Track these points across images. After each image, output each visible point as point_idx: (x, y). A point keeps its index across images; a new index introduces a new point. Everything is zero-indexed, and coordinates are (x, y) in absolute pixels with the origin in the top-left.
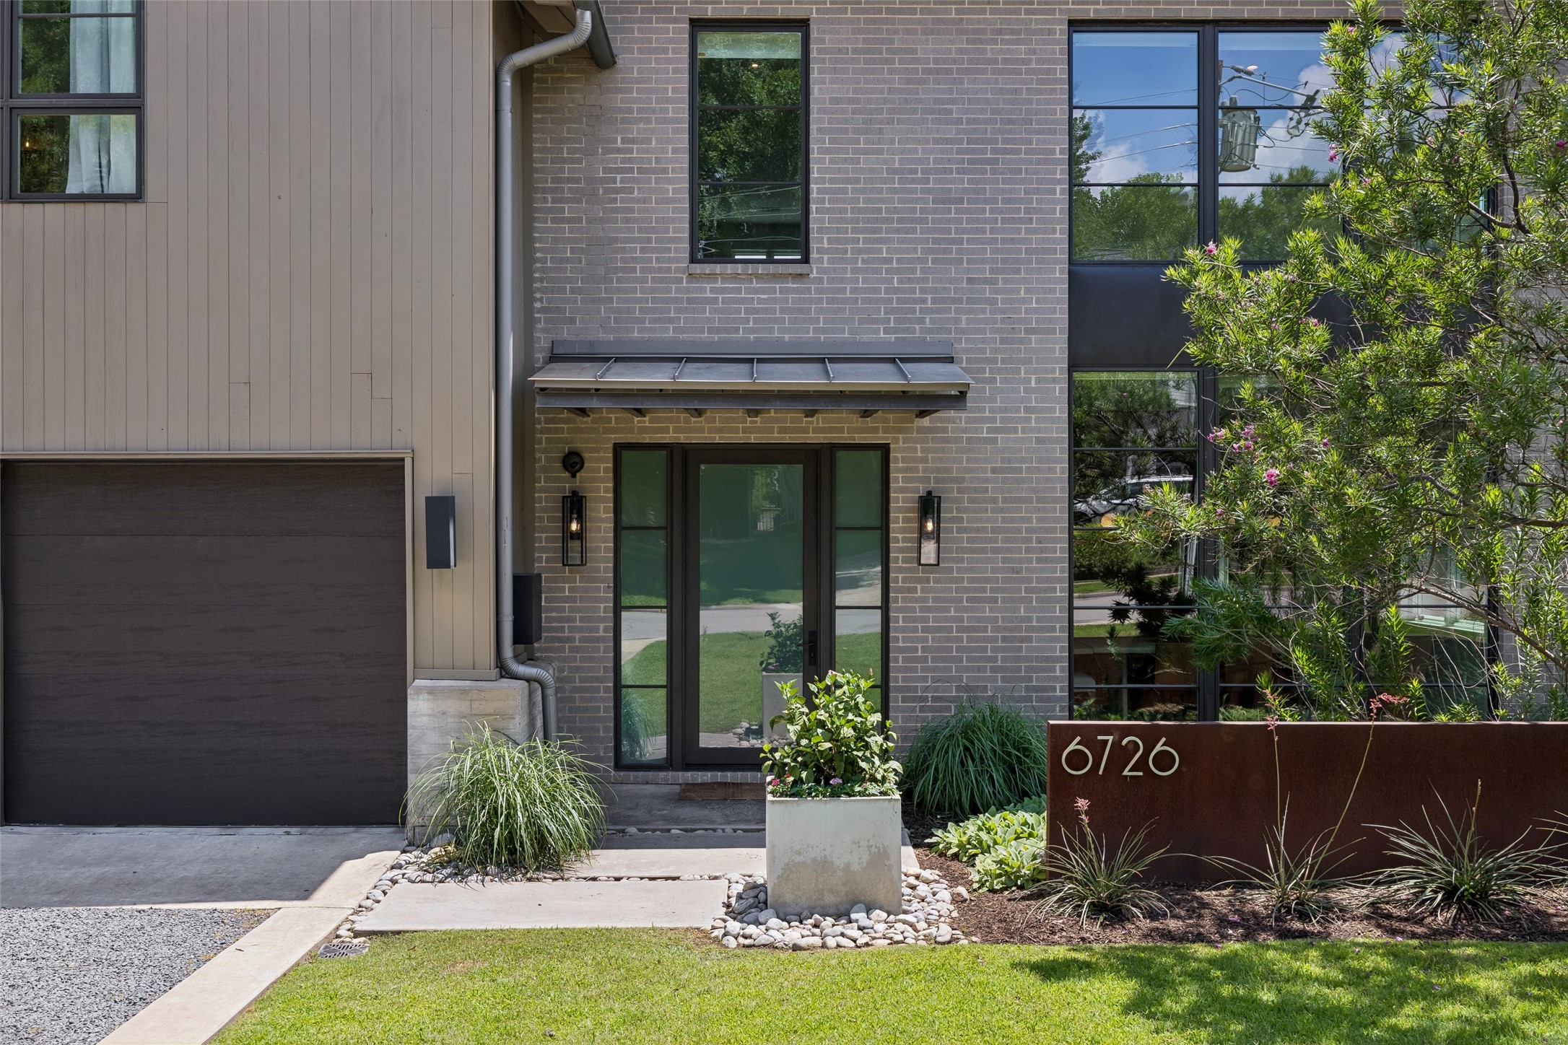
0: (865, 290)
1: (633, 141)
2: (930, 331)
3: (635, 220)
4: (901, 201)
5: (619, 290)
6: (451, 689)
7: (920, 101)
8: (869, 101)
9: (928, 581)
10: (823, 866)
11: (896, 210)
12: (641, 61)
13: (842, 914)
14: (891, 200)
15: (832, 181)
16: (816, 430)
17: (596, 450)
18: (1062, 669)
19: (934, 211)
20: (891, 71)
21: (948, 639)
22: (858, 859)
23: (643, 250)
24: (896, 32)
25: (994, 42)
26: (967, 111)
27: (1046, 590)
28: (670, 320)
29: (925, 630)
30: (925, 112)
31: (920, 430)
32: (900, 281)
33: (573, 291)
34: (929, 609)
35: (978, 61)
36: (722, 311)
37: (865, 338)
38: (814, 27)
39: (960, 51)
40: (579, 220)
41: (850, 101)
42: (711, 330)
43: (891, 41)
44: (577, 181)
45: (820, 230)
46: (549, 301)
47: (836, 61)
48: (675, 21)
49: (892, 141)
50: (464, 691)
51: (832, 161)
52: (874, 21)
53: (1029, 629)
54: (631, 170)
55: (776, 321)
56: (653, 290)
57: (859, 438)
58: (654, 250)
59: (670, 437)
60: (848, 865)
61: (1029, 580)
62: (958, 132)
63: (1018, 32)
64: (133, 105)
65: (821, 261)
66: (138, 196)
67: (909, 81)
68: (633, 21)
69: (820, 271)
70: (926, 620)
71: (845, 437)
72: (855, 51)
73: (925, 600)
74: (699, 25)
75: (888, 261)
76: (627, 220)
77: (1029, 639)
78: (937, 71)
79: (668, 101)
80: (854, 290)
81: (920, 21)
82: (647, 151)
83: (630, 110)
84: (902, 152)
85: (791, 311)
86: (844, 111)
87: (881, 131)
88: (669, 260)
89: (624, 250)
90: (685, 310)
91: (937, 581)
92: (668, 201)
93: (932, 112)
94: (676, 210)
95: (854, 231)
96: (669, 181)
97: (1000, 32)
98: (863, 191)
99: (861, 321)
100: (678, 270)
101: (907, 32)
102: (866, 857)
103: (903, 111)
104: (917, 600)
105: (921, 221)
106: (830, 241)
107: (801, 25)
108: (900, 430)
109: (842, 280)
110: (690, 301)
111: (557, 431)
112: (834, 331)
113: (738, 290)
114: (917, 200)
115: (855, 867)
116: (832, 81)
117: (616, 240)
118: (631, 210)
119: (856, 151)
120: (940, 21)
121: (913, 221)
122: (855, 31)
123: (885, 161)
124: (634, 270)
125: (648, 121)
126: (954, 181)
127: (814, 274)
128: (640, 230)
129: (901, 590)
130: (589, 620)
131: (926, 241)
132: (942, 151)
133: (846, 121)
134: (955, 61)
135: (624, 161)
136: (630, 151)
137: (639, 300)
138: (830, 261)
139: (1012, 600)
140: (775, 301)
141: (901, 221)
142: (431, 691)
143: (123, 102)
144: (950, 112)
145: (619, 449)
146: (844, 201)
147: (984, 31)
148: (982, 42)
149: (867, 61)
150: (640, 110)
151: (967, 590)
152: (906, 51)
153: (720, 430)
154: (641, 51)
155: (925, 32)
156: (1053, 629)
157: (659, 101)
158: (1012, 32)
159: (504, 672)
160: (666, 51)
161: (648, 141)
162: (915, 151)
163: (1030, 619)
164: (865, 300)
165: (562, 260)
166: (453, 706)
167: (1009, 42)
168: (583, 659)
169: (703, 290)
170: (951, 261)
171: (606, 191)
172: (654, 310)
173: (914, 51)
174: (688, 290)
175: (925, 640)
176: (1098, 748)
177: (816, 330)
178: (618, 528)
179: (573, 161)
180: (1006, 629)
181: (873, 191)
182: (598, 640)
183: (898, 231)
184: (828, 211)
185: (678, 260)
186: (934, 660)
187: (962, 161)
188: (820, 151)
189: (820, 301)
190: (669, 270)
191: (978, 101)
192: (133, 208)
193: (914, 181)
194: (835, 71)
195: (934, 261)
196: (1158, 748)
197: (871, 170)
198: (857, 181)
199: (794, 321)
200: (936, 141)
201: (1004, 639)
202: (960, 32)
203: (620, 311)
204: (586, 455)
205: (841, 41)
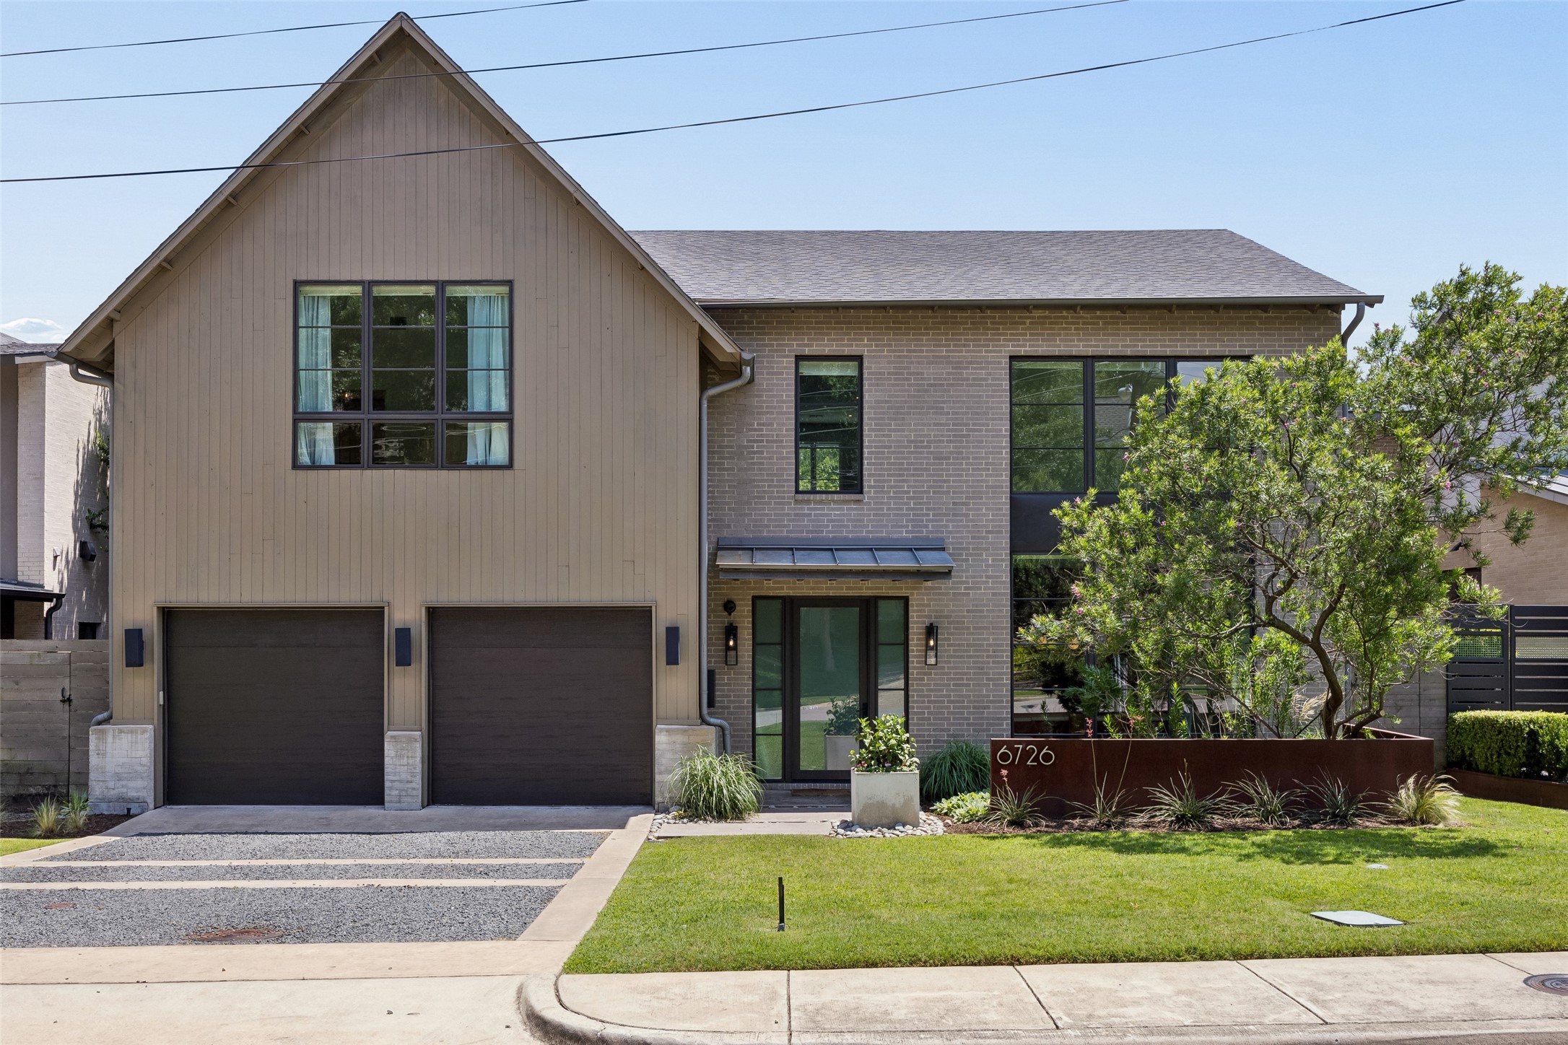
0: (894, 509)
1: (763, 424)
2: (932, 532)
3: (764, 470)
4: (915, 458)
5: (755, 509)
6: (678, 730)
7: (926, 402)
8: (897, 402)
9: (931, 674)
10: (882, 805)
11: (912, 464)
12: (768, 379)
13: (891, 827)
14: (909, 458)
15: (876, 447)
16: (867, 588)
17: (741, 600)
18: (1007, 724)
19: (934, 464)
20: (909, 385)
21: (942, 707)
22: (898, 802)
23: (769, 486)
24: (912, 363)
25: (967, 368)
26: (952, 408)
27: (998, 679)
28: (785, 526)
29: (929, 702)
30: (929, 408)
31: (926, 588)
32: (915, 504)
33: (729, 509)
34: (931, 690)
35: (958, 379)
36: (814, 521)
37: (895, 536)
38: (865, 361)
39: (949, 374)
40: (733, 469)
41: (886, 402)
42: (808, 532)
43: (909, 368)
44: (732, 447)
45: (869, 475)
46: (716, 515)
47: (878, 379)
48: (787, 356)
49: (910, 425)
50: (685, 731)
51: (876, 436)
52: (899, 357)
53: (988, 701)
54: (762, 441)
55: (844, 526)
56: (774, 509)
57: (892, 593)
58: (775, 486)
59: (784, 592)
60: (894, 805)
61: (988, 674)
62: (947, 419)
63: (981, 363)
64: (507, 418)
65: (870, 492)
66: (510, 466)
67: (919, 391)
68: (764, 357)
69: (869, 498)
70: (930, 696)
71: (883, 592)
72: (889, 373)
73: (929, 685)
74: (799, 358)
75: (908, 492)
76: (760, 469)
77: (988, 707)
78: (935, 385)
79: (783, 402)
80: (888, 509)
81: (925, 357)
82: (771, 430)
83: (762, 407)
84: (916, 430)
85: (853, 521)
86: (883, 408)
87: (903, 419)
88: (784, 492)
89: (758, 486)
90: (793, 521)
91: (935, 674)
92: (783, 458)
93: (933, 408)
94: (787, 463)
95: (888, 475)
96: (783, 447)
97: (971, 363)
98: (893, 453)
99: (893, 527)
100: (789, 498)
101: (918, 363)
102: (902, 801)
103: (916, 408)
104: (924, 685)
105: (926, 470)
106: (875, 481)
107: (859, 359)
108: (915, 588)
109: (882, 503)
110: (796, 515)
111: (720, 589)
112: (877, 532)
113: (823, 509)
114: (924, 458)
115: (897, 806)
116: (876, 391)
117: (754, 480)
118: (762, 464)
119: (889, 430)
120: (937, 357)
121: (921, 470)
122: (889, 362)
123: (906, 436)
124: (764, 498)
125: (772, 413)
126: (945, 447)
127: (866, 500)
128: (768, 475)
129: (915, 679)
130: (738, 696)
131: (930, 481)
132: (938, 430)
133: (884, 413)
134: (945, 379)
135: (758, 436)
136: (762, 430)
137: (767, 515)
138: (875, 492)
139: (979, 685)
140: (844, 515)
141: (915, 470)
142: (668, 731)
143: (502, 416)
144: (943, 408)
145: (755, 598)
146: (883, 458)
147: (962, 363)
148: (960, 368)
149: (895, 379)
150: (767, 407)
151: (953, 679)
152: (918, 374)
153: (813, 589)
154: (768, 374)
155: (928, 363)
156: (1002, 701)
157: (778, 402)
158: (978, 363)
159: (704, 722)
160: (782, 374)
161: (772, 424)
162: (923, 430)
163: (989, 696)
164: (894, 515)
165: (723, 492)
166: (680, 739)
167: (975, 369)
168: (735, 719)
169: (803, 509)
170: (943, 493)
171: (749, 453)
172: (776, 520)
173: (922, 374)
174: (794, 509)
175: (929, 707)
176: (1015, 751)
177: (867, 532)
178: (755, 644)
179: (729, 436)
180: (975, 701)
181: (899, 453)
182: (743, 707)
183: (913, 475)
184: (874, 464)
185: (789, 492)
186: (934, 719)
187: (950, 436)
188: (869, 419)
189: (869, 515)
190: (784, 498)
191: (958, 402)
192: (507, 472)
193: (922, 447)
194: (877, 385)
195: (934, 492)
196: (1044, 751)
197: (898, 441)
198: (890, 447)
199: (855, 526)
200: (935, 425)
201: (974, 707)
202: (948, 363)
203: (756, 521)
204: (737, 603)
205: (881, 368)
